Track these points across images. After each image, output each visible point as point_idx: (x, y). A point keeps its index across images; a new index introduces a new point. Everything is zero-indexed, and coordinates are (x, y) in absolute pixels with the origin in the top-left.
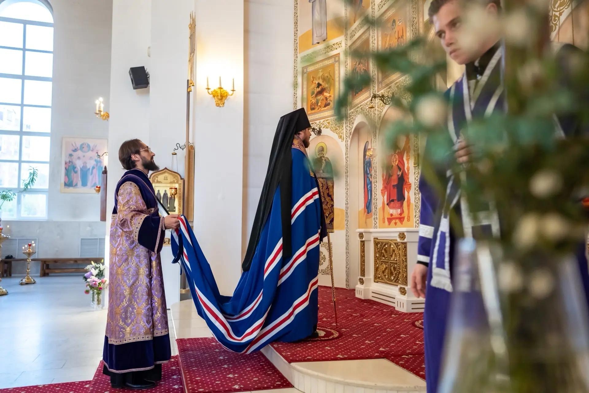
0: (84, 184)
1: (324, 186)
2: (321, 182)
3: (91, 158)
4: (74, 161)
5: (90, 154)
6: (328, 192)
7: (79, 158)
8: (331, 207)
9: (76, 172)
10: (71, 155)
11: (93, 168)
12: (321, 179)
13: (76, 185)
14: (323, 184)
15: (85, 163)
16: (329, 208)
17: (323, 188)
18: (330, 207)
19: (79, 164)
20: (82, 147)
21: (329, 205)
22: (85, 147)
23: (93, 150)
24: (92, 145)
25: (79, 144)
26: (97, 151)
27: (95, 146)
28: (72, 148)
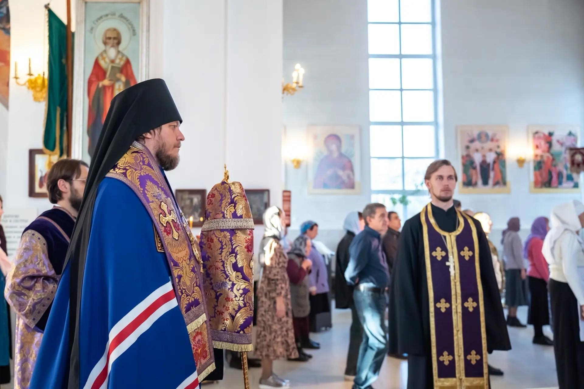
0: (485, 183)
1: (225, 246)
2: (219, 240)
3: (491, 150)
4: (471, 154)
5: (489, 145)
6: (233, 262)
7: (477, 150)
8: (242, 294)
9: (475, 168)
10: (468, 147)
11: (494, 162)
12: (217, 233)
13: (476, 184)
14: (224, 244)
15: (484, 156)
16: (236, 296)
17: (222, 252)
18: (238, 295)
19: (478, 158)
20: (480, 137)
21: (238, 290)
22: (482, 137)
23: (492, 140)
24: (490, 134)
25: (475, 133)
26: (497, 141)
27: (495, 135)
28: (468, 138)
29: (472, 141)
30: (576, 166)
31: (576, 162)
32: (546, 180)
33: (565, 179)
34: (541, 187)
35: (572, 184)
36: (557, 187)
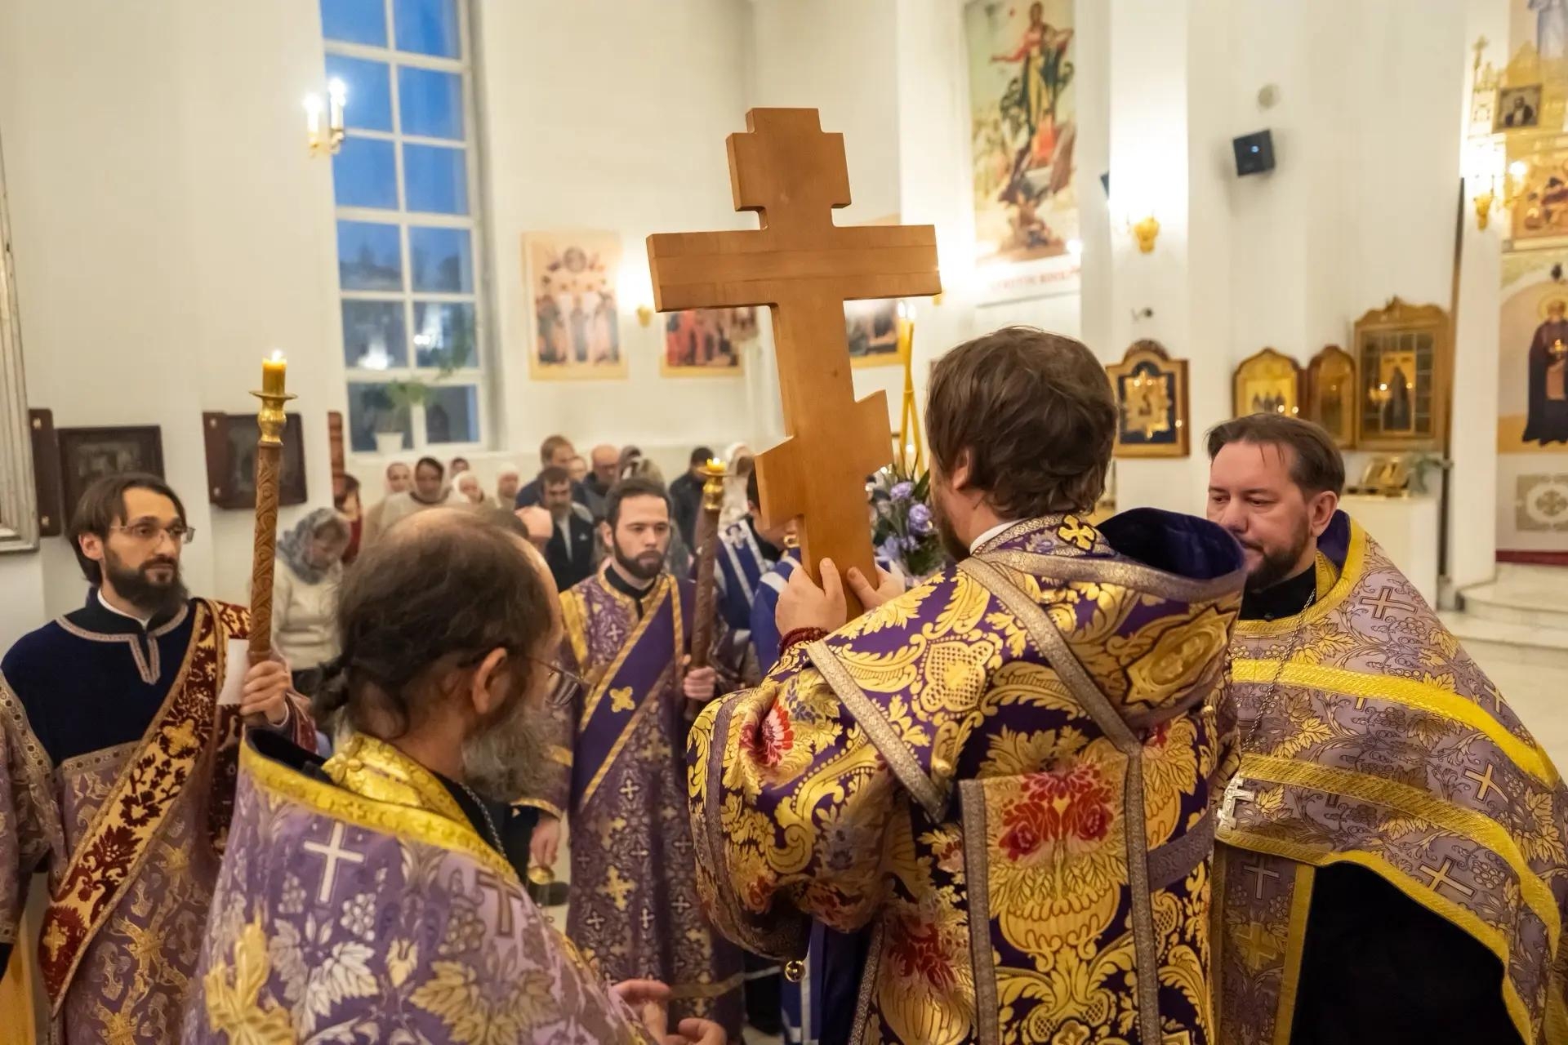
0: (581, 355)
3: (590, 288)
4: (553, 294)
5: (586, 277)
7: (564, 287)
9: (560, 323)
10: (546, 280)
11: (597, 312)
13: (564, 358)
15: (578, 300)
19: (566, 304)
20: (568, 259)
22: (573, 259)
23: (592, 267)
24: (589, 254)
25: (560, 252)
26: (601, 269)
27: (596, 256)
28: (548, 262)
29: (554, 267)
30: (739, 326)
31: (739, 318)
32: (687, 349)
33: (716, 349)
34: (679, 365)
35: (726, 359)
36: (703, 365)
